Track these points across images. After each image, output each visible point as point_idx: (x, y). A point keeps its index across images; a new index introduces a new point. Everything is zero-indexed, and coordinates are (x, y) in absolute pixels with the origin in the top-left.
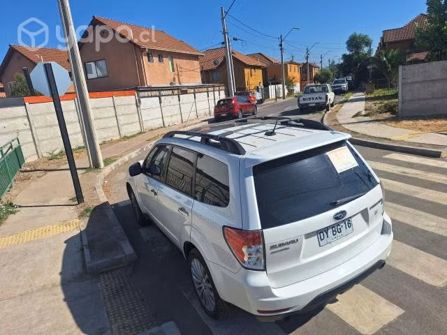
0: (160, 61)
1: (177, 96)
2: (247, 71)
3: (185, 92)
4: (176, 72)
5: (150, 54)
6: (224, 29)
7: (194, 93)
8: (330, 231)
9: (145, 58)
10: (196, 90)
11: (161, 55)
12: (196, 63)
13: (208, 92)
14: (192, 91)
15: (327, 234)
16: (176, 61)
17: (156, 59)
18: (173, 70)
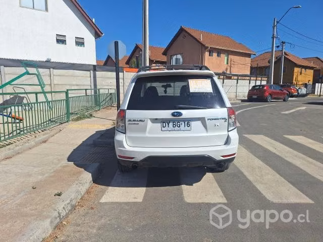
0: (218, 56)
1: (222, 80)
2: (296, 70)
3: (230, 78)
4: (229, 65)
5: (211, 51)
6: (274, 35)
7: (237, 80)
8: (171, 124)
9: (207, 54)
10: (239, 78)
11: (219, 52)
12: (248, 60)
13: (250, 80)
14: (236, 78)
15: (168, 124)
16: (231, 57)
17: (215, 55)
18: (227, 63)
